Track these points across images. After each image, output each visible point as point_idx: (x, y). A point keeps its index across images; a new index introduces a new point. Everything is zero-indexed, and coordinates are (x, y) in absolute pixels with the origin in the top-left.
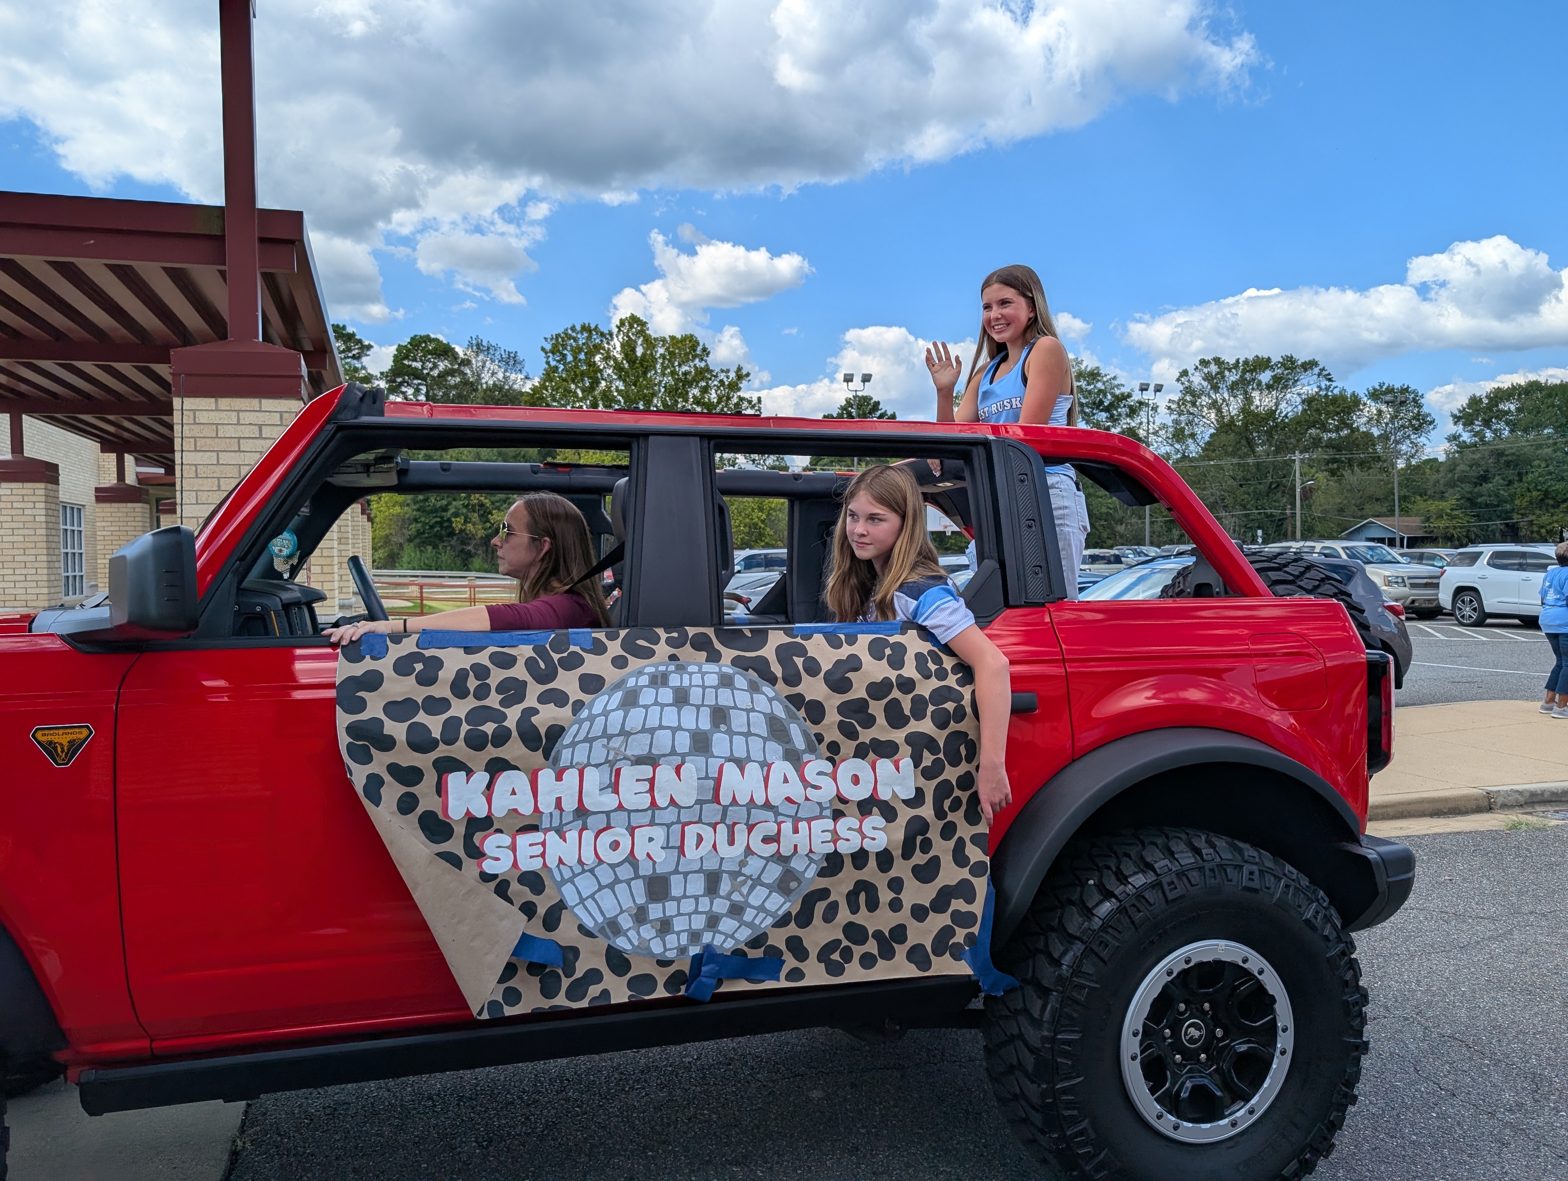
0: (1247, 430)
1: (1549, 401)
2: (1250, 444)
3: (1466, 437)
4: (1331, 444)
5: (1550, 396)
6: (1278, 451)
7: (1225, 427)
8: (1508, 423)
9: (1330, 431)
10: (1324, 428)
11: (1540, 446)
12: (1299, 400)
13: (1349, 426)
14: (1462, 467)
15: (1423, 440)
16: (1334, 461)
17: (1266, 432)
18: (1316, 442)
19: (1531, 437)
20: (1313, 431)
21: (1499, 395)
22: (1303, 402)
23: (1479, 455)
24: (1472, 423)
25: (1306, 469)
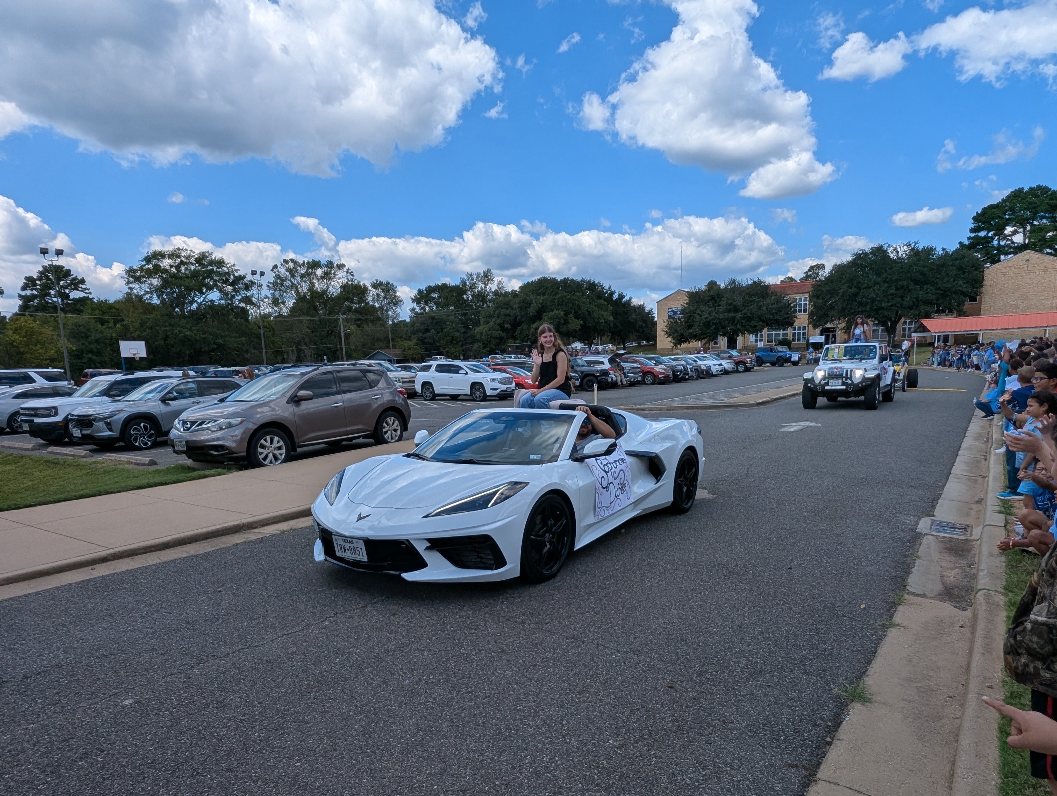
0: (313, 300)
1: (451, 294)
2: (316, 309)
3: (418, 310)
4: (356, 311)
5: (451, 291)
6: (330, 313)
7: (301, 299)
8: (435, 303)
9: (356, 303)
10: (352, 301)
11: (449, 315)
12: (338, 286)
13: (364, 301)
14: (417, 324)
15: (398, 310)
16: (359, 319)
17: (323, 303)
18: (349, 309)
19: (445, 310)
20: (346, 303)
21: (431, 290)
22: (341, 287)
23: (424, 319)
24: (420, 303)
25: (345, 323)
